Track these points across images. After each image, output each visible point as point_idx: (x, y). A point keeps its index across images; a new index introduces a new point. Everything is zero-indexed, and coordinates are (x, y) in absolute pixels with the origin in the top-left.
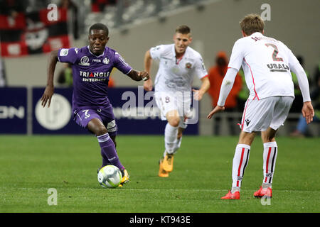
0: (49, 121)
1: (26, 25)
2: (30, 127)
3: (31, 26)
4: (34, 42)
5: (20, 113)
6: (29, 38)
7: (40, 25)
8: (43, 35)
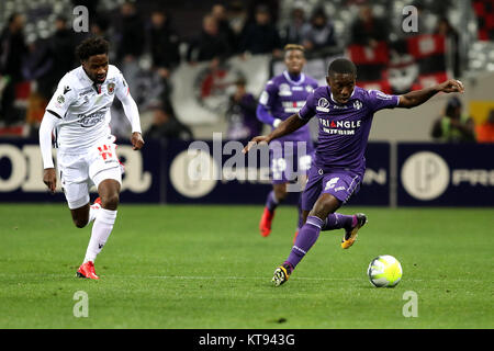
0: (420, 190)
1: (390, 57)
2: (393, 197)
3: (396, 60)
4: (400, 81)
5: (381, 178)
6: (394, 76)
7: (408, 58)
8: (413, 71)
